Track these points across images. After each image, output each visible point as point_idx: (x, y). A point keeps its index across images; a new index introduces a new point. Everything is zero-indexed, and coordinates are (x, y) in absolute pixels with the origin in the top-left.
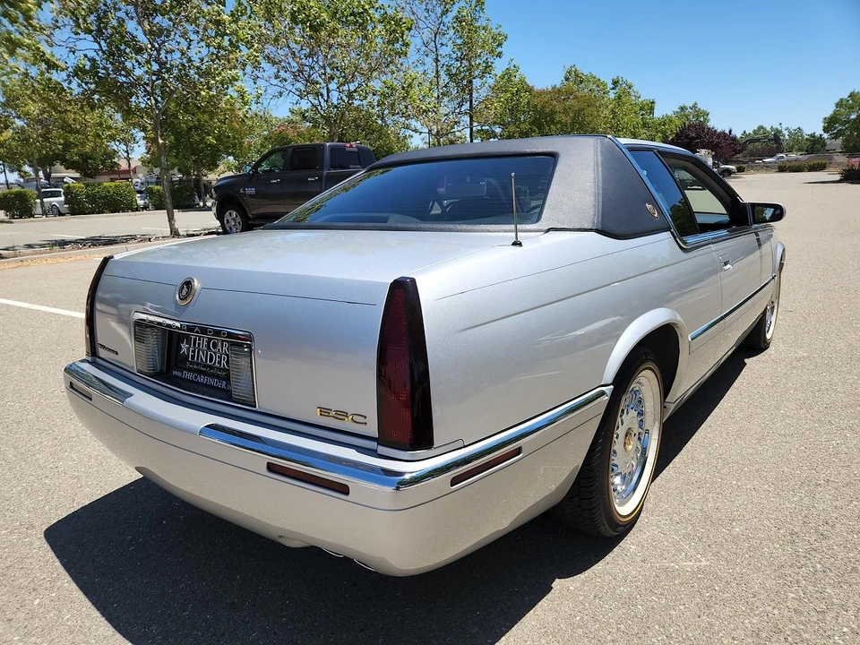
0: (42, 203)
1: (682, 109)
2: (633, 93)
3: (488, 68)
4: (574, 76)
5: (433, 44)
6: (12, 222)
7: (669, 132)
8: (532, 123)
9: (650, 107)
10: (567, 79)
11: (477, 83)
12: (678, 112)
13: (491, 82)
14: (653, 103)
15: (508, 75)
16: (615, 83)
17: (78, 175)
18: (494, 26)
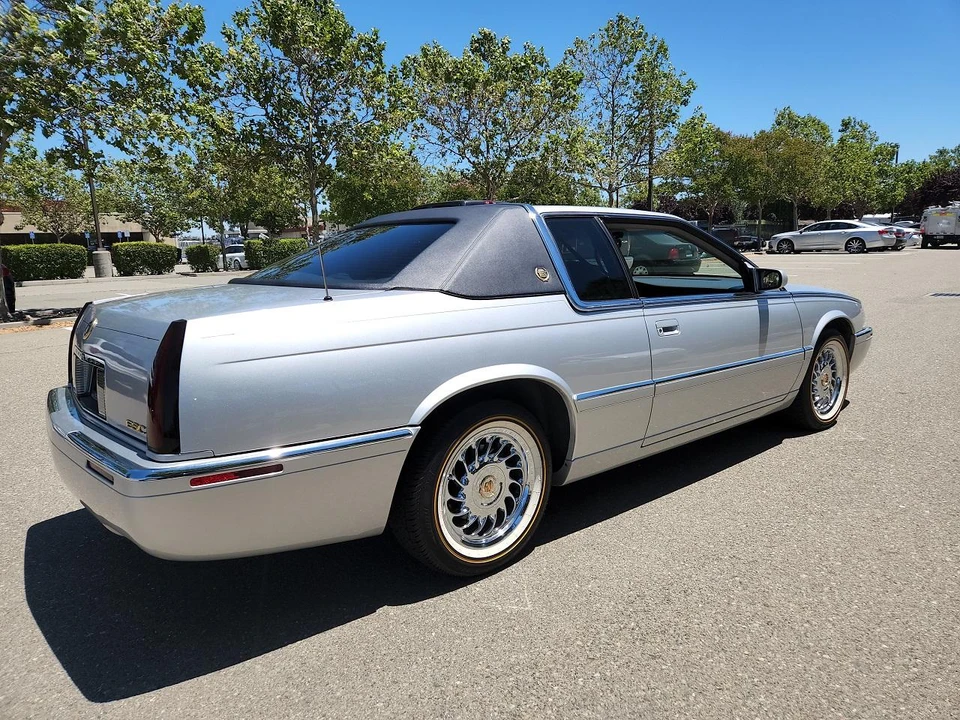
0: (224, 257)
1: (942, 152)
2: (869, 136)
3: (671, 117)
4: (786, 120)
5: (610, 94)
6: (195, 276)
7: (915, 180)
8: (727, 174)
9: (893, 151)
10: (779, 124)
11: (659, 133)
12: (936, 157)
13: (674, 132)
14: (897, 146)
15: (692, 125)
16: (846, 125)
17: (266, 231)
18: (678, 73)
